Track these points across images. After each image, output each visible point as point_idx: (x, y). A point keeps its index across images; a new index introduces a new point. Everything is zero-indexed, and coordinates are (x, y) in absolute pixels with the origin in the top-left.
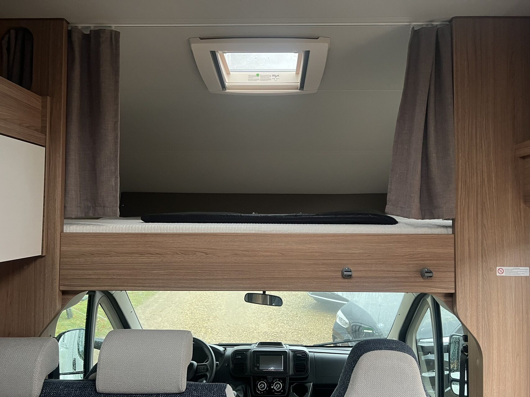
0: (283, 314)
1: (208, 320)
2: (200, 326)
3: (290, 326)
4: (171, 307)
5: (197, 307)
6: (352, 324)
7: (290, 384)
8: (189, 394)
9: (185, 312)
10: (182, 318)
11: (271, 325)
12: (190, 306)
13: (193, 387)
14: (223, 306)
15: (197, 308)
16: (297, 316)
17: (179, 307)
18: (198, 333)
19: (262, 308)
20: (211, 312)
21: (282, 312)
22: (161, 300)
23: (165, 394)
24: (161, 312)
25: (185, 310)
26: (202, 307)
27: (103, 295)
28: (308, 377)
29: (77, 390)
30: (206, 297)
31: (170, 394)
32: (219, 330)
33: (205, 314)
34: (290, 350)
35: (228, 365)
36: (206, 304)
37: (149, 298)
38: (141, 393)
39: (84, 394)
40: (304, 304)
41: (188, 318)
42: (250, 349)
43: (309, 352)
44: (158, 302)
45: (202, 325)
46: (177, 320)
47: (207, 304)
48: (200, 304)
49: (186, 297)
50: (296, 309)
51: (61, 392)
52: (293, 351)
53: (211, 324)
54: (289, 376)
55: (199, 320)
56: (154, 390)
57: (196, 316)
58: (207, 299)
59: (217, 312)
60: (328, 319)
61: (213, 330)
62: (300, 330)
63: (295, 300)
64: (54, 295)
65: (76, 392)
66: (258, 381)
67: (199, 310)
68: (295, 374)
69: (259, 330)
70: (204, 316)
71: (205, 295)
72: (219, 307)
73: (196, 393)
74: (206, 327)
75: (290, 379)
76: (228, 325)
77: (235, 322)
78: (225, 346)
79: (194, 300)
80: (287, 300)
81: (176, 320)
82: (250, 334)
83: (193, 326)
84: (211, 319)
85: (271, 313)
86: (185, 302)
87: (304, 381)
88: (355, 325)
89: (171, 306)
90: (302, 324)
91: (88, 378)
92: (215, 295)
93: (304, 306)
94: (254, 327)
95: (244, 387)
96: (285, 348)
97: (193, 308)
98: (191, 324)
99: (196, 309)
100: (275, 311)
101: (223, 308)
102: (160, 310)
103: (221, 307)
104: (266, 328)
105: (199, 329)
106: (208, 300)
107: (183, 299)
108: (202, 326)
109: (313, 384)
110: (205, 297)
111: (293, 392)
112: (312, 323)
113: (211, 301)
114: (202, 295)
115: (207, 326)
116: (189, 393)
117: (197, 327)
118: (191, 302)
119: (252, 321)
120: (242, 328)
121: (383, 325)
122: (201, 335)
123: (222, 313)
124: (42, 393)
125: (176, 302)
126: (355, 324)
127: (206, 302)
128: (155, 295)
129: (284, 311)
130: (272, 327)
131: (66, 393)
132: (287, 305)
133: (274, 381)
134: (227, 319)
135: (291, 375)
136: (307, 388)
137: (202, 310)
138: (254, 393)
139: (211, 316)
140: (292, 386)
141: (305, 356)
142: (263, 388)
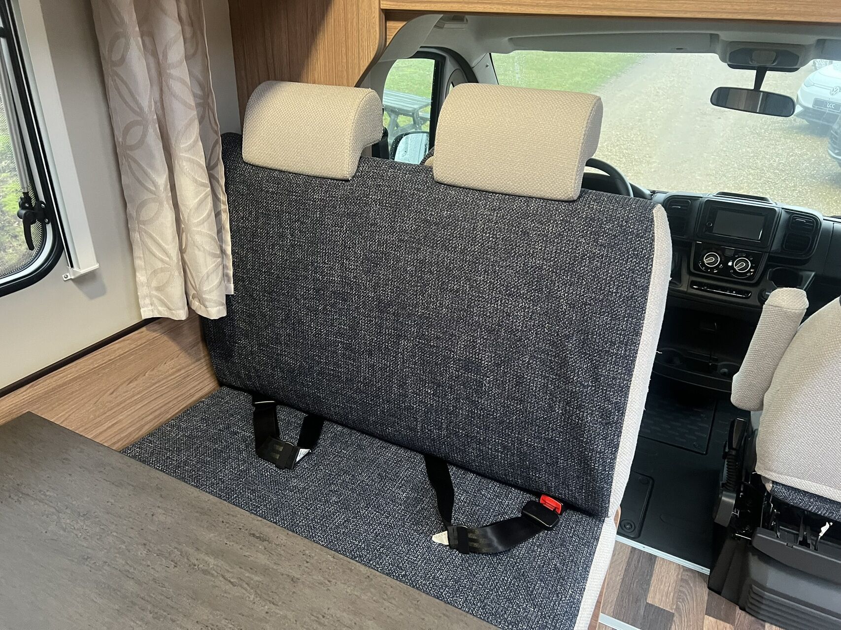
5: (610, 154)
7: (767, 267)
8: (584, 206)
13: (592, 196)
14: (654, 157)
20: (631, 165)
21: (764, 179)
23: (541, 199)
27: (458, 68)
28: (808, 260)
29: (406, 174)
30: (627, 141)
31: (550, 200)
33: (621, 166)
34: (783, 208)
36: (625, 151)
38: (502, 192)
39: (416, 181)
40: (815, 172)
42: (702, 197)
43: (824, 219)
47: (627, 152)
48: (614, 150)
50: (795, 178)
51: (384, 173)
52: (788, 211)
54: (769, 253)
56: (524, 188)
58: (628, 145)
63: (798, 164)
64: (373, 18)
65: (405, 176)
66: (704, 252)
68: (782, 251)
71: (625, 137)
72: (647, 158)
73: (596, 205)
75: (770, 258)
78: (654, 192)
79: (606, 144)
85: (742, 178)
87: (798, 267)
90: (801, 203)
91: (424, 163)
92: (643, 139)
93: (813, 175)
96: (774, 205)
97: (603, 155)
99: (606, 157)
100: (750, 177)
101: (654, 160)
103: (651, 159)
106: (630, 145)
109: (815, 275)
110: (625, 140)
113: (635, 148)
114: (620, 137)
116: (583, 204)
119: (703, 188)
123: (651, 168)
124: (357, 171)
129: (770, 179)
131: (391, 175)
133: (737, 256)
134: (658, 179)
135: (773, 251)
136: (802, 277)
137: (617, 160)
138: (694, 269)
139: (631, 170)
140: (770, 269)
141: (814, 224)
142: (713, 263)
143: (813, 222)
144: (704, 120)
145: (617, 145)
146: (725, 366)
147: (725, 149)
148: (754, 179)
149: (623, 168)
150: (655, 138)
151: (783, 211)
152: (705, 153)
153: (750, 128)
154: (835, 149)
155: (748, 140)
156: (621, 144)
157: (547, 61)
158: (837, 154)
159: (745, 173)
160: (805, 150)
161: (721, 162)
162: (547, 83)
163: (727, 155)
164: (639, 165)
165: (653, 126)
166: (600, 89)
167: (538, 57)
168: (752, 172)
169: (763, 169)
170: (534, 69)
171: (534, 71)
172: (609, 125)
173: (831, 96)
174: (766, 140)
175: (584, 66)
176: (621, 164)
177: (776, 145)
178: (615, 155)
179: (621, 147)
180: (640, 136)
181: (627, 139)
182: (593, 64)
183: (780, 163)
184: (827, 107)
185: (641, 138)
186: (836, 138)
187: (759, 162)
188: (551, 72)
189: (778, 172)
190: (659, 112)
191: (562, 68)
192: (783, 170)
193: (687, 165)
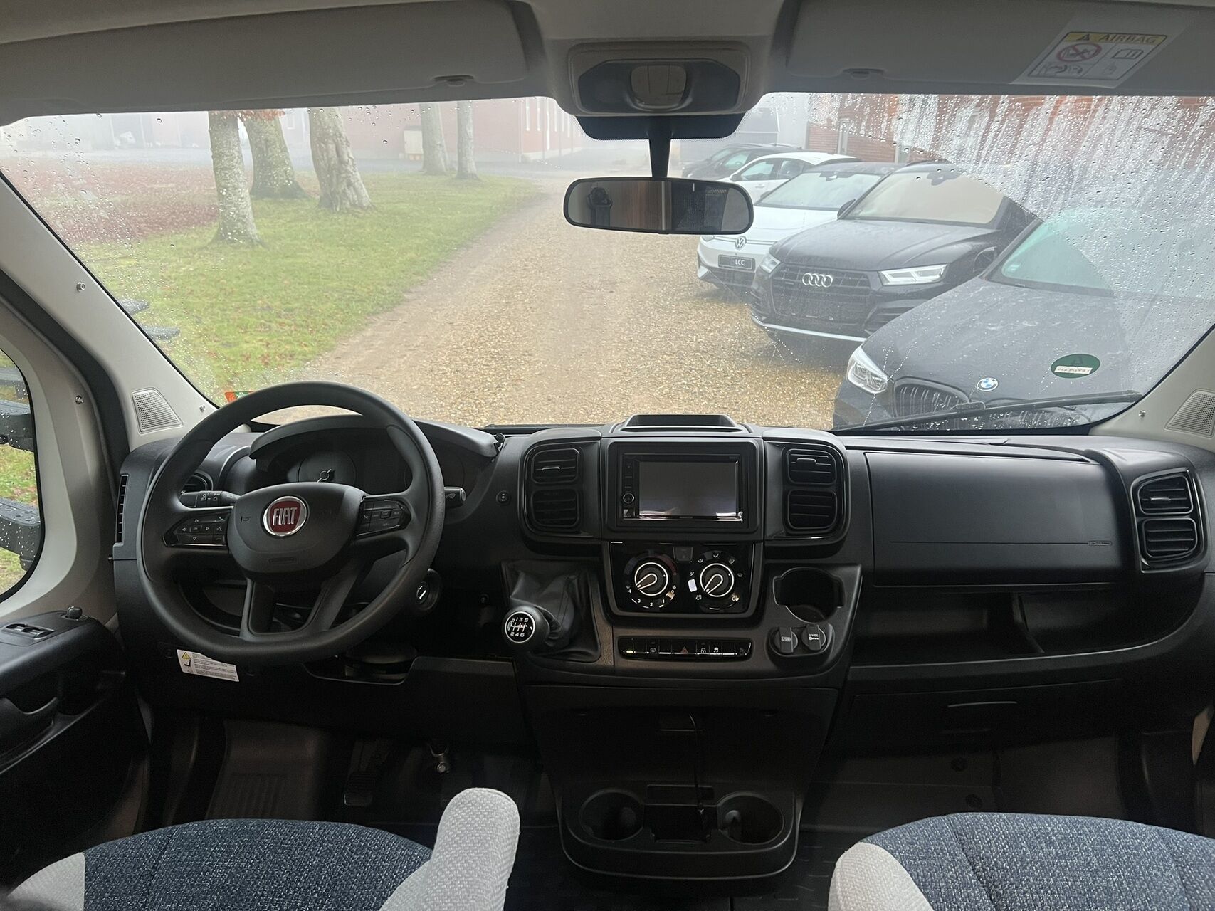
0: (689, 371)
1: (498, 387)
2: (477, 402)
3: (709, 401)
4: (405, 358)
5: (471, 357)
6: (897, 384)
7: (768, 572)
9: (439, 370)
10: (431, 383)
11: (658, 398)
12: (452, 355)
15: (471, 360)
16: (725, 376)
17: (424, 357)
18: (471, 417)
19: (635, 360)
20: (505, 369)
22: (379, 342)
24: (377, 368)
25: (441, 363)
26: (485, 356)
28: (842, 542)
30: (493, 335)
32: (527, 410)
33: (491, 373)
34: (765, 439)
35: (511, 499)
36: (492, 350)
37: (350, 337)
40: (743, 348)
41: (447, 382)
42: (599, 438)
43: (848, 448)
44: (372, 345)
45: (482, 399)
46: (419, 388)
47: (496, 351)
48: (477, 350)
49: (442, 336)
50: (722, 360)
52: (777, 443)
53: (507, 396)
54: (764, 541)
55: (476, 388)
57: (467, 378)
58: (497, 341)
59: (521, 369)
60: (808, 381)
61: (512, 411)
62: (734, 410)
63: (720, 341)
66: (632, 562)
67: (475, 364)
68: (788, 534)
69: (628, 409)
70: (488, 379)
71: (491, 329)
72: (526, 357)
74: (493, 402)
75: (768, 553)
76: (549, 400)
77: (569, 392)
79: (463, 343)
80: (699, 340)
81: (415, 387)
82: (604, 419)
83: (460, 400)
84: (506, 384)
86: (439, 347)
87: (826, 561)
88: (904, 386)
89: (405, 355)
92: (516, 330)
93: (742, 353)
94: (614, 402)
95: (575, 582)
97: (461, 360)
98: (454, 396)
99: (467, 362)
101: (537, 359)
102: (378, 364)
103: (532, 358)
104: (646, 405)
105: (474, 408)
106: (499, 341)
107: (435, 339)
108: (482, 401)
109: (862, 573)
111: (782, 601)
112: (766, 391)
113: (507, 345)
114: (483, 332)
115: (495, 400)
117: (471, 403)
118: (455, 347)
120: (585, 406)
121: (996, 382)
122: (479, 422)
123: (534, 371)
125: (417, 346)
126: (904, 382)
127: (494, 348)
128: (364, 329)
130: (663, 403)
132: (698, 351)
133: (701, 561)
134: (547, 385)
135: (771, 536)
136: (840, 585)
137: (484, 365)
138: (620, 606)
139: (506, 377)
140: (775, 578)
141: (832, 463)
142: (657, 587)
143: (830, 460)
144: (593, 296)
145: (481, 343)
146: (731, 804)
147: (627, 332)
148: (673, 368)
149: (494, 375)
150: (533, 327)
151: (767, 445)
152: (603, 340)
153: (651, 301)
154: (760, 315)
155: (653, 316)
156: (487, 341)
157: (361, 233)
158: (764, 322)
159: (659, 361)
160: (723, 322)
161: (627, 350)
162: (365, 263)
163: (631, 340)
164: (517, 368)
165: (527, 311)
166: (445, 266)
167: (348, 228)
168: (668, 358)
169: (681, 353)
170: (342, 245)
171: (341, 248)
172: (465, 315)
173: (736, 250)
174: (674, 313)
175: (418, 237)
176: (490, 370)
177: (688, 319)
178: (480, 358)
179: (486, 345)
180: (511, 327)
181: (494, 333)
182: (431, 233)
183: (699, 342)
184: (735, 265)
185: (514, 329)
186: (758, 301)
187: (673, 344)
188: (369, 248)
189: (699, 354)
190: (532, 291)
191: (386, 242)
192: (705, 352)
193: (583, 360)
